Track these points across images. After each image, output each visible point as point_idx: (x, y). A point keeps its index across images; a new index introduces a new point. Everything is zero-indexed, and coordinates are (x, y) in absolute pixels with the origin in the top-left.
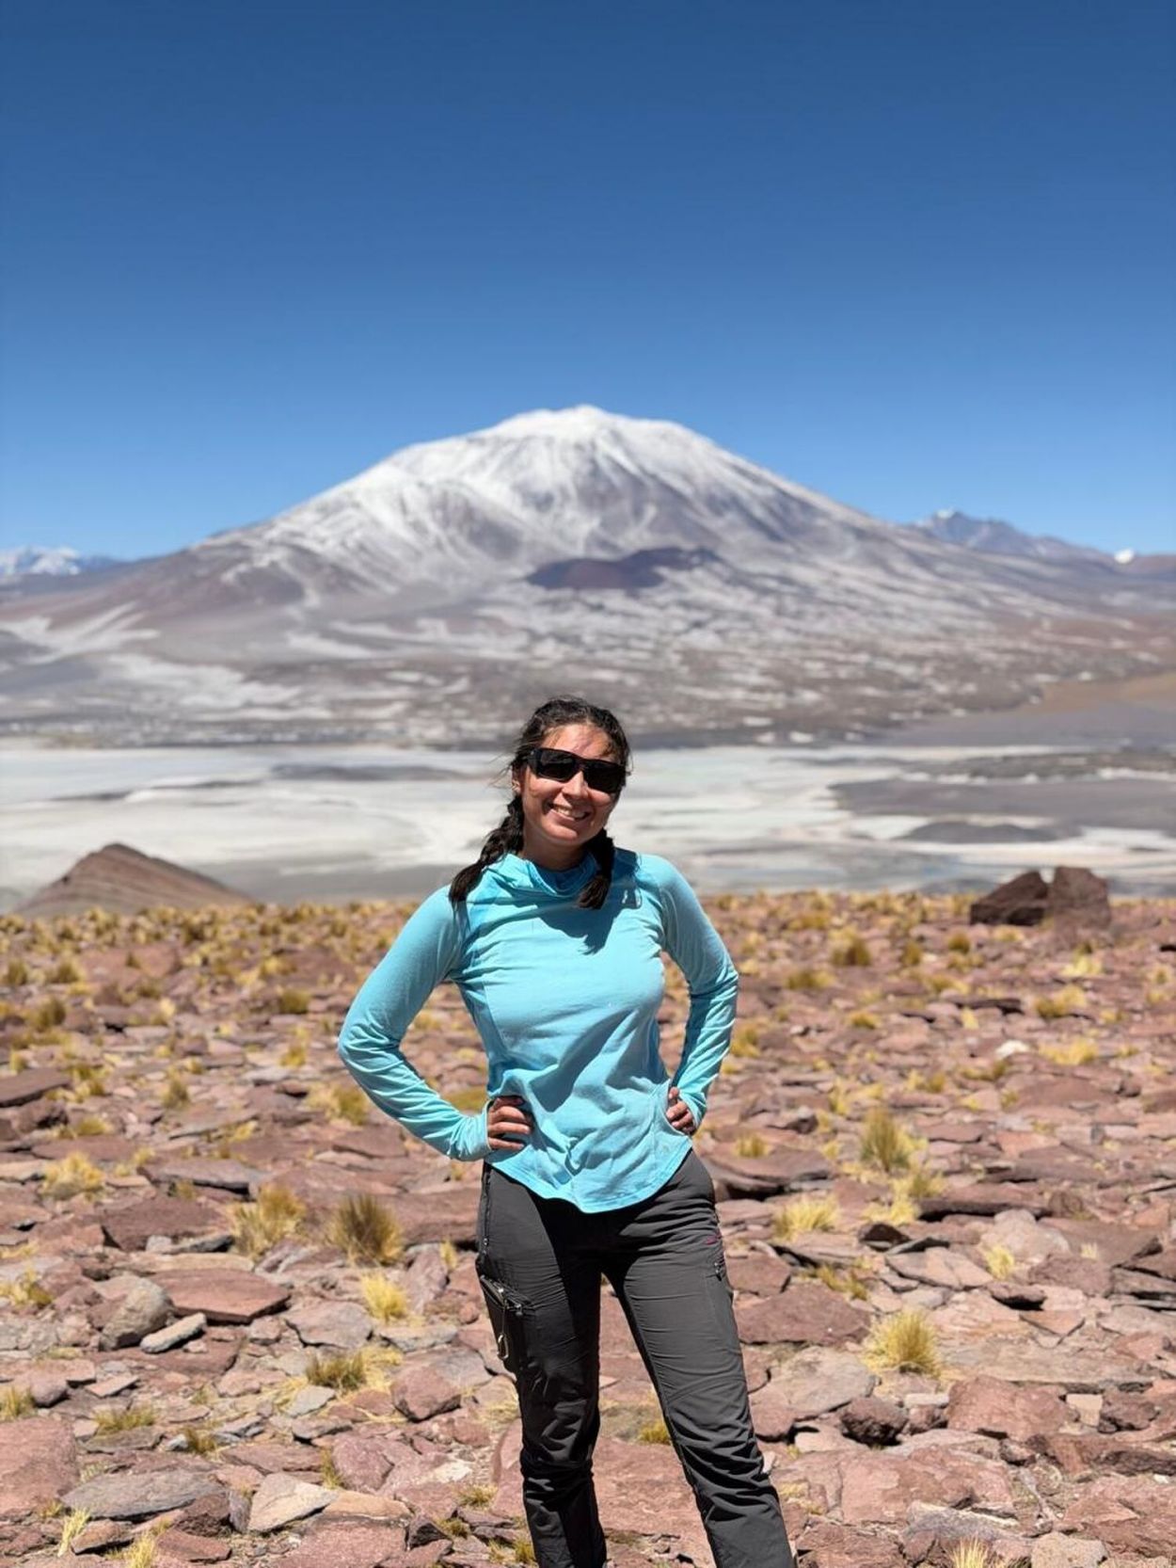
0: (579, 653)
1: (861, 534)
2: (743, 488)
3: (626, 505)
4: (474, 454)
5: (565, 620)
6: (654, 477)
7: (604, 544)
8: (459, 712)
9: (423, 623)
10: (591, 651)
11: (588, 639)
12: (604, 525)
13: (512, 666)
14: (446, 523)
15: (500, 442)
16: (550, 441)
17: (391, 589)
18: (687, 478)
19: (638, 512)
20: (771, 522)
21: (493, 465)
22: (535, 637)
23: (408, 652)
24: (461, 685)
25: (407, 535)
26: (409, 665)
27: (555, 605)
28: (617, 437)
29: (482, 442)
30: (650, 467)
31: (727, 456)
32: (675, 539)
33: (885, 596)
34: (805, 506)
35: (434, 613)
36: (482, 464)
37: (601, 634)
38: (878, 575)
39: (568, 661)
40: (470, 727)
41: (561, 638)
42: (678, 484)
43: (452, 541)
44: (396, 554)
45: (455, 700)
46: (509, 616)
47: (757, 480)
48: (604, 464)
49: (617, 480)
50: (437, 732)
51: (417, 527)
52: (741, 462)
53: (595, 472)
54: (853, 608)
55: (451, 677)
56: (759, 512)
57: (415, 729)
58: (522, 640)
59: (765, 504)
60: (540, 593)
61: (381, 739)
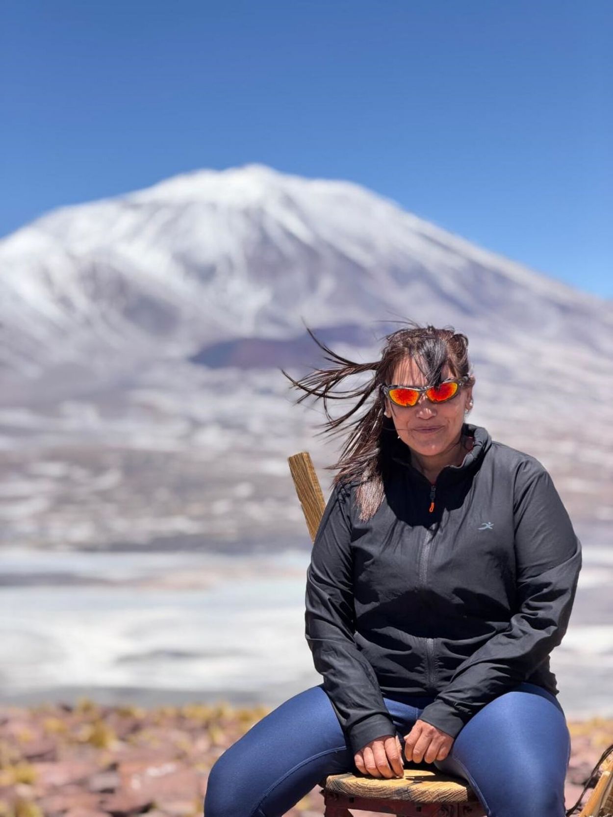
0: (245, 442)
1: (564, 309)
2: (432, 257)
3: (299, 276)
4: (127, 220)
5: (231, 405)
6: (331, 247)
7: (275, 320)
8: (109, 509)
9: (69, 408)
10: (259, 438)
11: (256, 425)
12: (277, 298)
13: (169, 456)
14: (95, 296)
15: (156, 207)
16: (213, 206)
17: (31, 371)
18: (368, 245)
19: (312, 285)
20: (465, 297)
21: (151, 230)
22: (196, 424)
23: (51, 441)
24: (111, 479)
25: (52, 310)
26: (53, 456)
27: (220, 389)
28: (289, 202)
29: (136, 207)
30: (327, 234)
31: (412, 221)
32: (355, 314)
33: (592, 378)
34: (501, 278)
35: (85, 397)
36: (135, 233)
37: (270, 421)
38: (584, 355)
39: (234, 450)
40: (120, 526)
41: (225, 423)
42: (356, 252)
43: (104, 317)
44: (40, 332)
45: (105, 496)
46: (166, 402)
47: (446, 248)
48: (275, 233)
49: (289, 249)
50: (82, 532)
51: (64, 302)
52: (430, 228)
53: (265, 240)
54: (556, 391)
55: (98, 468)
56: (449, 284)
57: (57, 528)
58: (180, 427)
59: (457, 275)
60: (202, 374)
61: (20, 539)
